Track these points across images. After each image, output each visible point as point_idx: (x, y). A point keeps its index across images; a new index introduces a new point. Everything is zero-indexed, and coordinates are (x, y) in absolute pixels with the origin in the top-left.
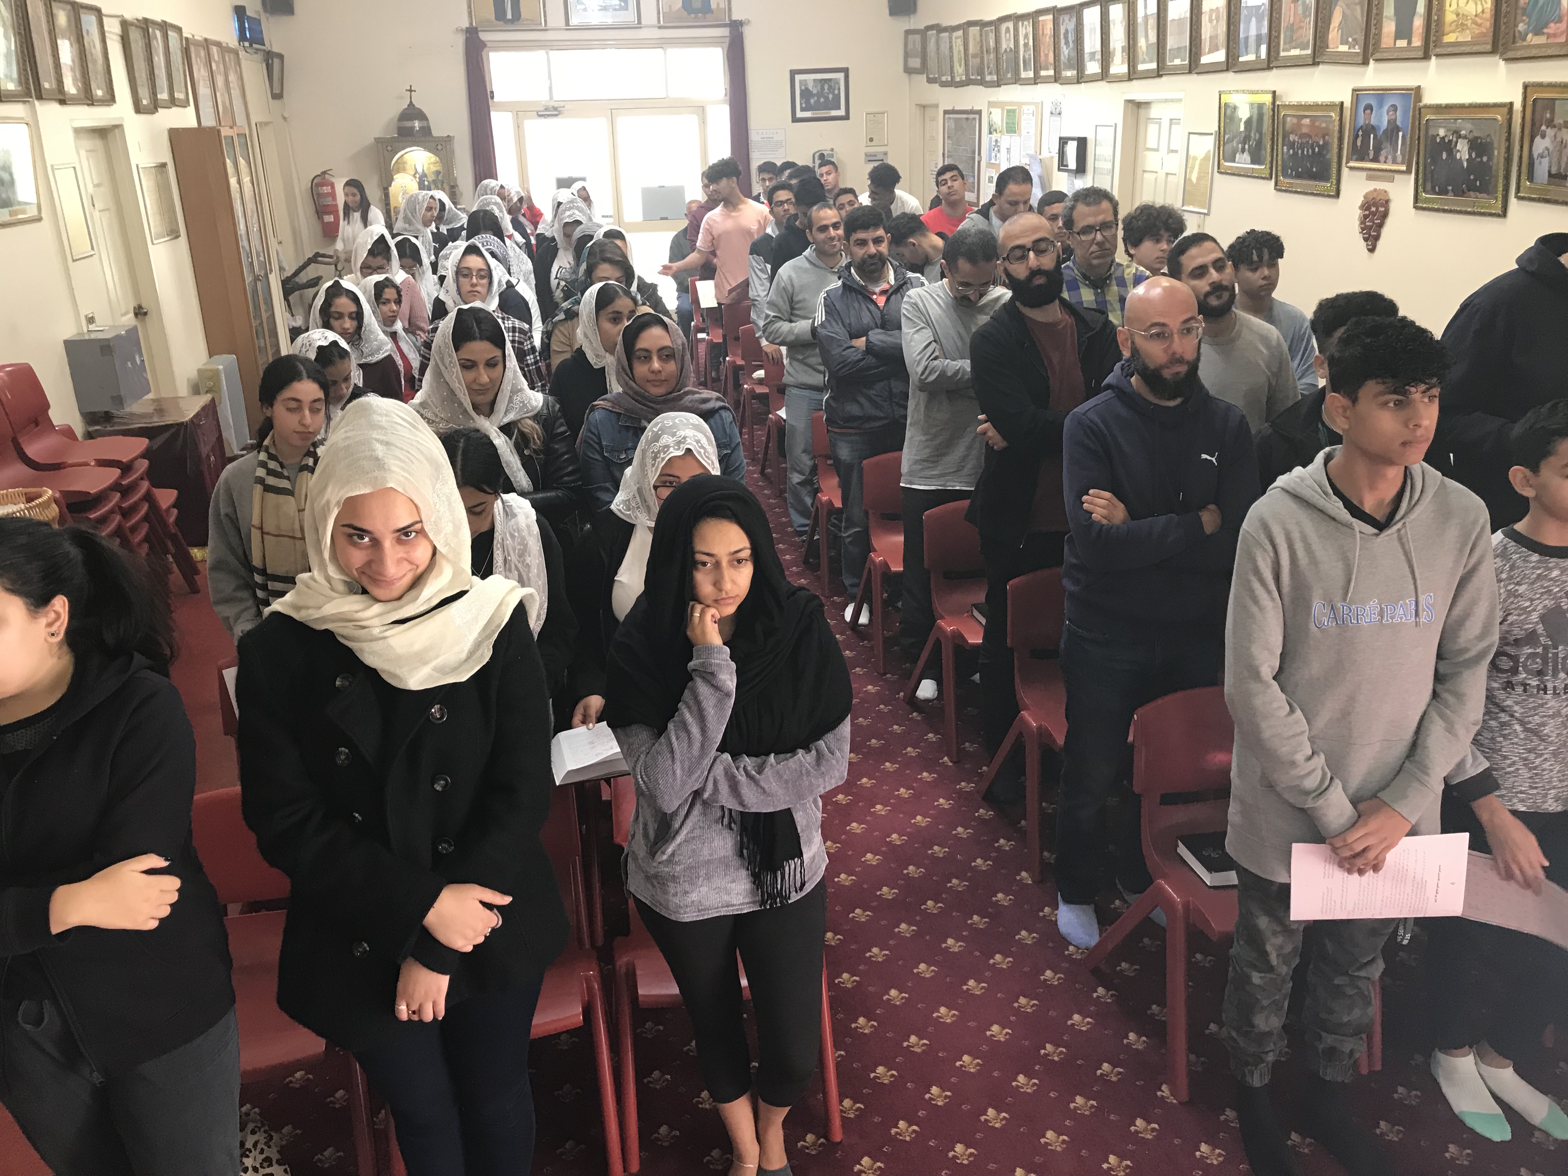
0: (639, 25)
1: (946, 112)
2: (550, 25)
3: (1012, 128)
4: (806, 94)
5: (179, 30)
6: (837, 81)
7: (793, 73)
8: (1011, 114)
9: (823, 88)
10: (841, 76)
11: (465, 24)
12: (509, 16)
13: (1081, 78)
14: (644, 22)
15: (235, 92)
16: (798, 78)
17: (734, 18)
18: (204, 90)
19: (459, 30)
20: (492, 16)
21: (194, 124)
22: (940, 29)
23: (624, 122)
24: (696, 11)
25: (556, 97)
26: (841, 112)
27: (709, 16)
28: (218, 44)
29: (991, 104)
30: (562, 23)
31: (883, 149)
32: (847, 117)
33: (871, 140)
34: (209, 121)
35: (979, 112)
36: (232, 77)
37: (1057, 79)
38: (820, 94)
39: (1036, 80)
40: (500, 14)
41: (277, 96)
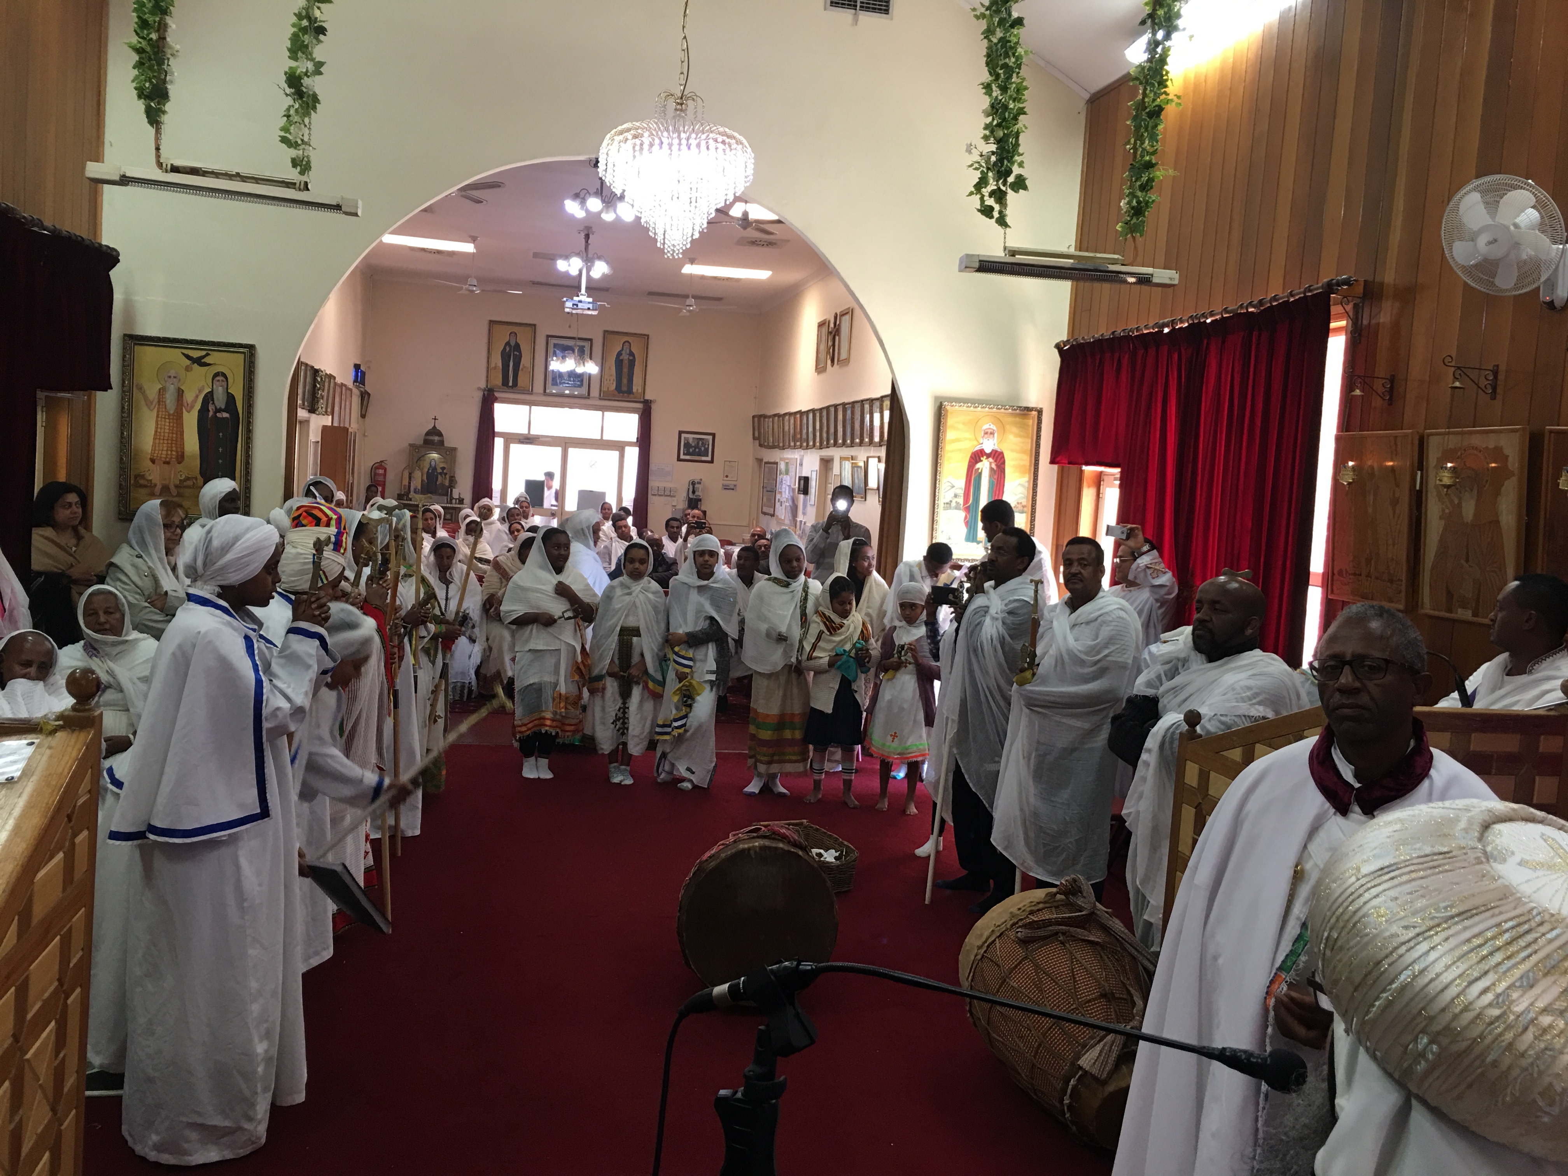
0: (588, 396)
1: (766, 463)
2: (534, 391)
3: (787, 473)
4: (687, 445)
5: (335, 378)
6: (707, 440)
7: (680, 433)
8: (787, 464)
9: (698, 443)
10: (710, 438)
11: (483, 385)
12: (511, 384)
13: (807, 448)
14: (591, 395)
15: (348, 411)
16: (683, 436)
17: (647, 398)
18: (337, 409)
19: (479, 389)
20: (500, 384)
21: (330, 424)
22: (765, 416)
23: (572, 451)
24: (623, 392)
25: (532, 433)
26: (709, 458)
27: (632, 396)
28: (345, 386)
29: (781, 459)
30: (541, 391)
31: (734, 483)
32: (712, 462)
33: (727, 476)
34: (336, 424)
35: (777, 463)
36: (348, 403)
37: (801, 447)
38: (697, 446)
39: (795, 447)
40: (505, 382)
41: (363, 416)
